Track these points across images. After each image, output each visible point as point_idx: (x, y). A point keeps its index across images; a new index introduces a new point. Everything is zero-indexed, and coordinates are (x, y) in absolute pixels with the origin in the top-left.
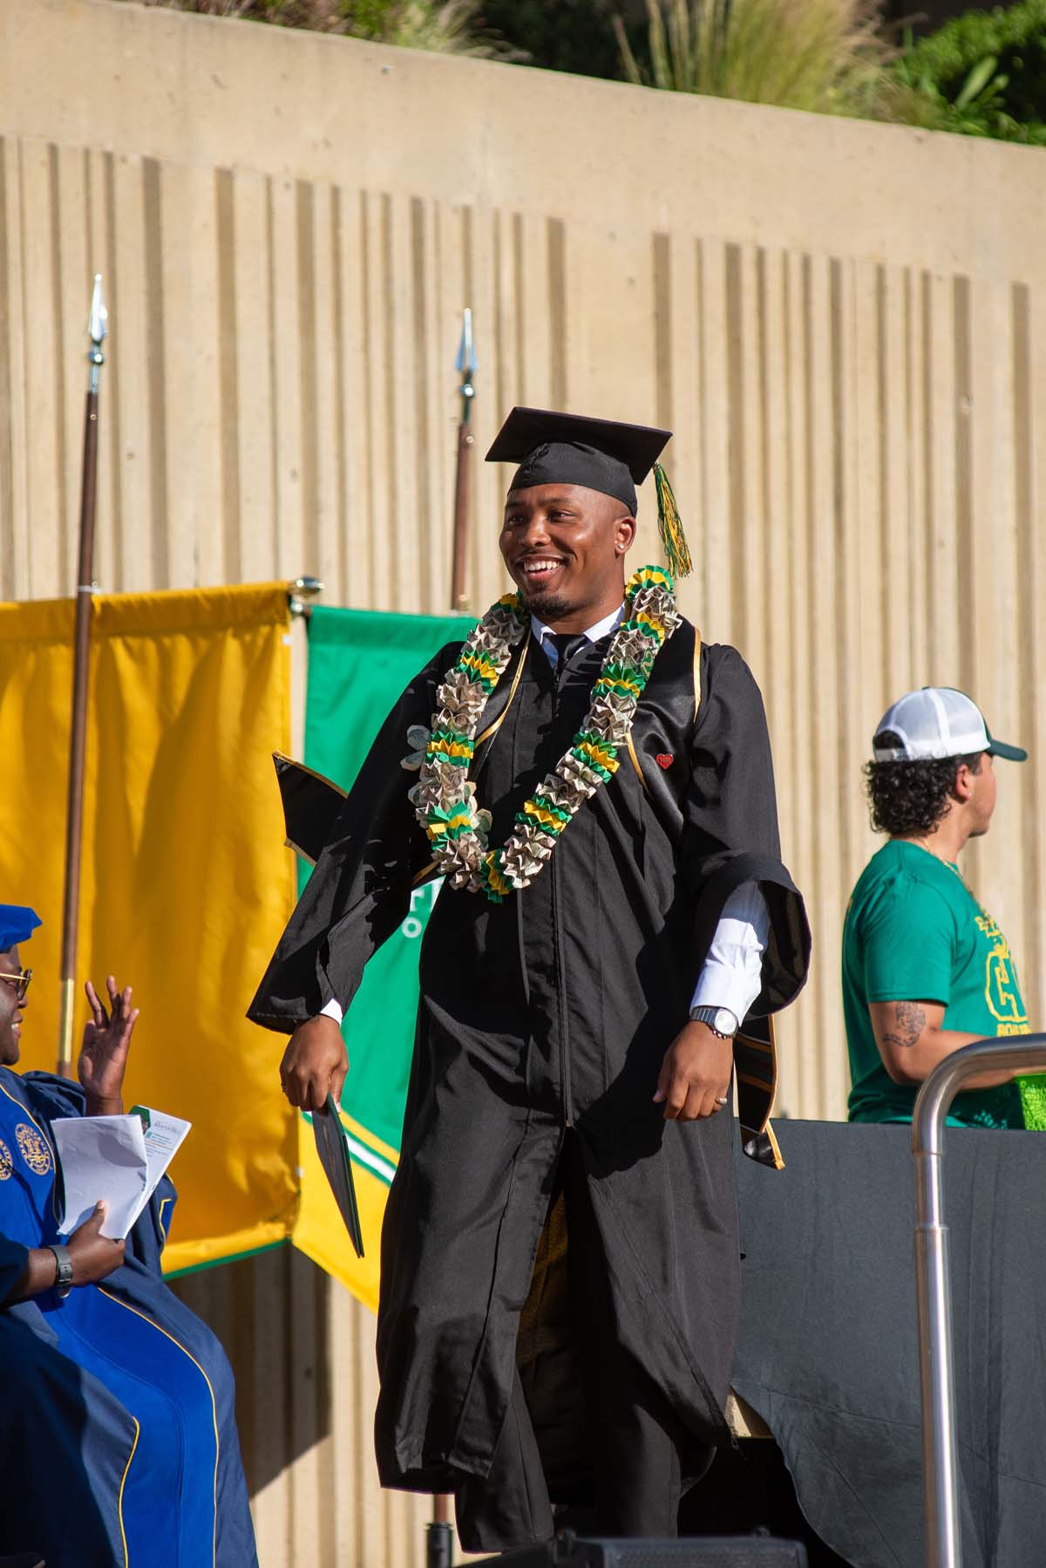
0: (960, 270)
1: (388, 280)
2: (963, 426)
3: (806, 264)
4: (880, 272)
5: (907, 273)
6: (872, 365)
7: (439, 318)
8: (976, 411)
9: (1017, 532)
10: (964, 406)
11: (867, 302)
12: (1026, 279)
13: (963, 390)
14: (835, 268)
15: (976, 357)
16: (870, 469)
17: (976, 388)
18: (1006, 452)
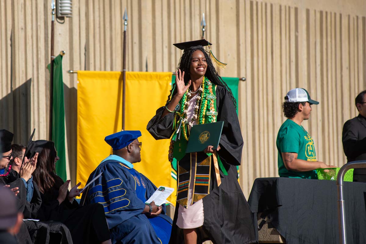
0: (296, 6)
1: (185, 8)
2: (297, 37)
3: (266, 5)
4: (280, 6)
5: (286, 7)
6: (279, 25)
7: (194, 16)
8: (299, 34)
9: (307, 59)
10: (297, 33)
11: (278, 13)
12: (309, 8)
13: (297, 30)
14: (272, 6)
15: (299, 24)
16: (278, 46)
17: (299, 30)
18: (305, 43)
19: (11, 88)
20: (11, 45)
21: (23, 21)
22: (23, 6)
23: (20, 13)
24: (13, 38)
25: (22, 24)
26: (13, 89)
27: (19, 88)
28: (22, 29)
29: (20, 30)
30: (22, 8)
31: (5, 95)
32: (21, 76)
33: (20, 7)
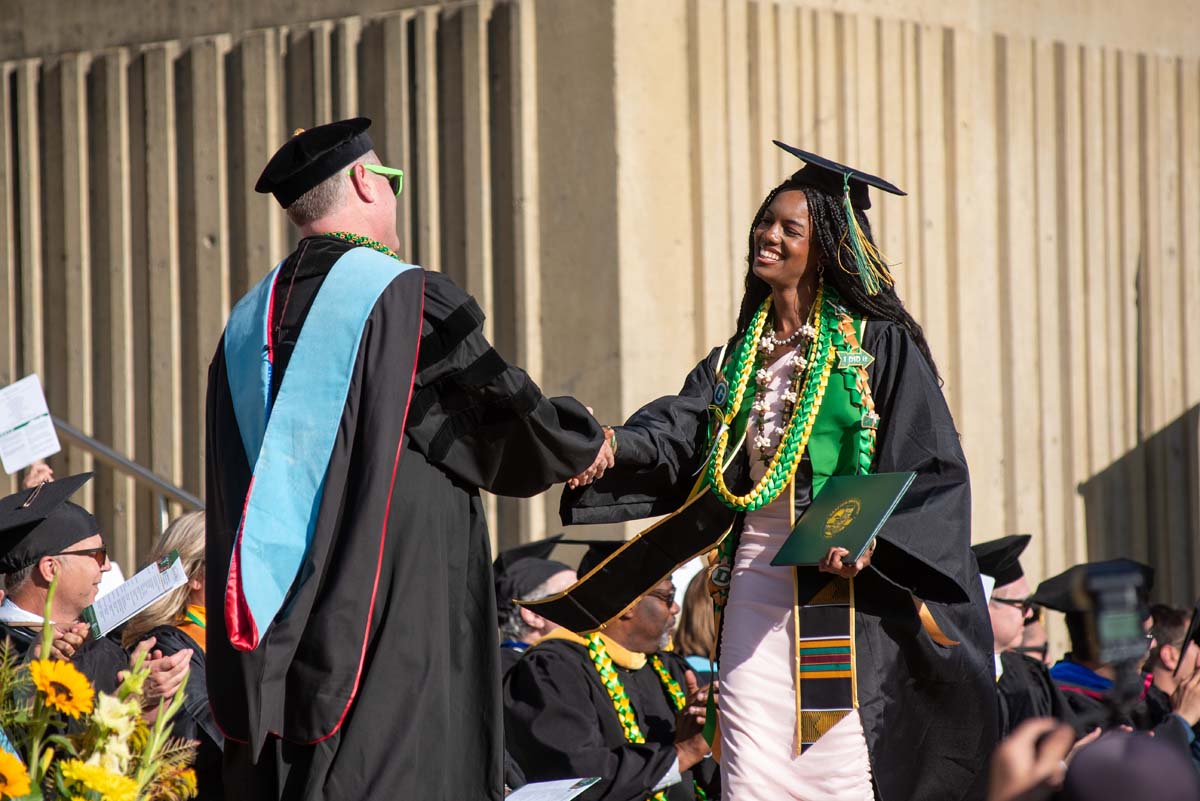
19: (1139, 433)
20: (1138, 303)
21: (1174, 229)
22: (1175, 183)
23: (1164, 203)
24: (1142, 283)
25: (1170, 238)
26: (1146, 435)
27: (1165, 431)
28: (1171, 252)
29: (1166, 257)
30: (1171, 187)
31: (1118, 452)
32: (1168, 395)
33: (1165, 185)
